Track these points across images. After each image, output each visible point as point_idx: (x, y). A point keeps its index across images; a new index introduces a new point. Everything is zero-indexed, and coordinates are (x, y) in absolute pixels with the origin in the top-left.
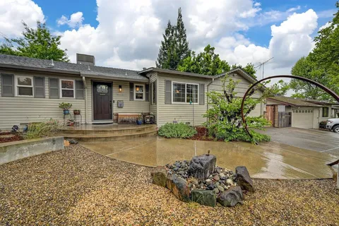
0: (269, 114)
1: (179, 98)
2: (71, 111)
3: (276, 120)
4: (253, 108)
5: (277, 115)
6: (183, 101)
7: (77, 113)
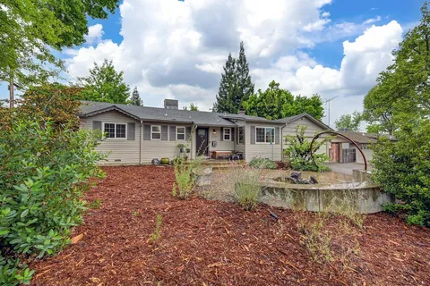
0: (334, 150)
1: (261, 139)
2: (184, 149)
3: (341, 156)
4: (318, 148)
5: (341, 152)
6: (263, 141)
7: (188, 151)
